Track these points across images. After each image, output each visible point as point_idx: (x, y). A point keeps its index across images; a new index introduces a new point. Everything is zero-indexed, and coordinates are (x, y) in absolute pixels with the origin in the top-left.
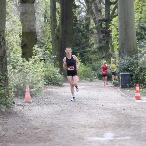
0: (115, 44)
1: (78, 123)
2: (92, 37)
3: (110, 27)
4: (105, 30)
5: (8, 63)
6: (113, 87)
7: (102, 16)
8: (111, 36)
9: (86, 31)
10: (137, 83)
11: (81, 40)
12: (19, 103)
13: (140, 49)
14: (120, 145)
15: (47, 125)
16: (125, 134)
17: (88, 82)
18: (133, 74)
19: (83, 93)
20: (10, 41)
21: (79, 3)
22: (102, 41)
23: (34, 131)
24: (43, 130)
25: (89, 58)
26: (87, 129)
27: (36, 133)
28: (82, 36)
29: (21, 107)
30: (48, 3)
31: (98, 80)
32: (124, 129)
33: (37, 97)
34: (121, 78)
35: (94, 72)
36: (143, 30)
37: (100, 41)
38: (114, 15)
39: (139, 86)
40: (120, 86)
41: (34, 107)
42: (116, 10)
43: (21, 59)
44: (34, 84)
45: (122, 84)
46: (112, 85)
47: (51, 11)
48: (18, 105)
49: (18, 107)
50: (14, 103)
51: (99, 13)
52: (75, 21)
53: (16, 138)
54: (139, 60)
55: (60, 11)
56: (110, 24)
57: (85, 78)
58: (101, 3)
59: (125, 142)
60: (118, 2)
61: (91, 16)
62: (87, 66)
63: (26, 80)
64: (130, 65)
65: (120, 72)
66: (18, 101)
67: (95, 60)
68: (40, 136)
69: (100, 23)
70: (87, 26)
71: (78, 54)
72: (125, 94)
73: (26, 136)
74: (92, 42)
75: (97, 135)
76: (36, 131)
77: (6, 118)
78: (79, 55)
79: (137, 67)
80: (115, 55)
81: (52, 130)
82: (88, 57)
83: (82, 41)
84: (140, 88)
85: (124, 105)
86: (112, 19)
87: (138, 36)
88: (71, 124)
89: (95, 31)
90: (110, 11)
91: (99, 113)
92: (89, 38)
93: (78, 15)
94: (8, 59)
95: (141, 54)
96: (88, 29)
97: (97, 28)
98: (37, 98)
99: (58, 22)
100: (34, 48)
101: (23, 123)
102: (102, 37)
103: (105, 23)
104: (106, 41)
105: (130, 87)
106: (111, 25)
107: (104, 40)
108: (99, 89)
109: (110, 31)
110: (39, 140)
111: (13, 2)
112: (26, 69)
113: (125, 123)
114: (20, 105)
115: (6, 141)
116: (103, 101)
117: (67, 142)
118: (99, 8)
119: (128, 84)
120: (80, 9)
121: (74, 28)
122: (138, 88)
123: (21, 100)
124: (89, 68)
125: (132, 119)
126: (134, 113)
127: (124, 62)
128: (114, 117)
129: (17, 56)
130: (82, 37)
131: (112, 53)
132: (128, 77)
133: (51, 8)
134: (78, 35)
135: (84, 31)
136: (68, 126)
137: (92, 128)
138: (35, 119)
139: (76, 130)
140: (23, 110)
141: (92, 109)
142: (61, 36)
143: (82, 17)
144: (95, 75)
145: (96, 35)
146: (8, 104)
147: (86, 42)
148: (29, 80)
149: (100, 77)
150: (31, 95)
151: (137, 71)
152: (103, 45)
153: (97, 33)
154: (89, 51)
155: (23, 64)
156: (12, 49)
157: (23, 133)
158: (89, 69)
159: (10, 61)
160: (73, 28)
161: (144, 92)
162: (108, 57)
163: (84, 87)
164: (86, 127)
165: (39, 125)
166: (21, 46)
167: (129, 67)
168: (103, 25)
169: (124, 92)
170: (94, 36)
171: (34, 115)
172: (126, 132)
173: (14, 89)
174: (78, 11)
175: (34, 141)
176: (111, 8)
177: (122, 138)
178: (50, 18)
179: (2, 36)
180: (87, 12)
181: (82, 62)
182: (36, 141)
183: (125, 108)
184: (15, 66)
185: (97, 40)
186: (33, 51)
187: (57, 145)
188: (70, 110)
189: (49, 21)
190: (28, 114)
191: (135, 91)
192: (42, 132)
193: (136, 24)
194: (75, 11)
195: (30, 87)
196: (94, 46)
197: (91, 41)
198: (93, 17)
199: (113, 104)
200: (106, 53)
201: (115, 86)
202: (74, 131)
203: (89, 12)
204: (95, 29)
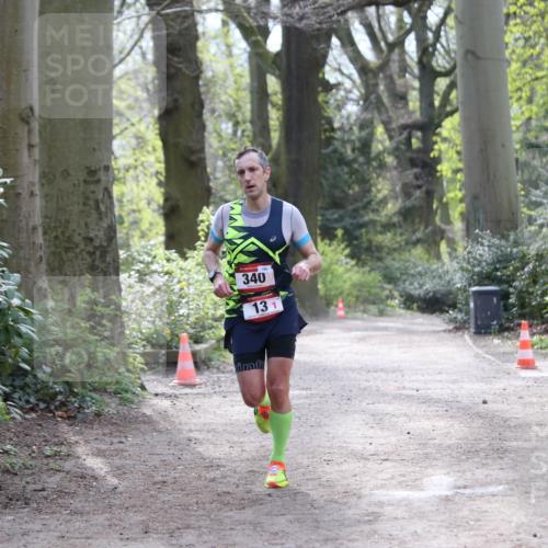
0: (452, 199)
1: (341, 447)
2: (380, 179)
3: (436, 147)
4: (421, 155)
5: (123, 264)
6: (450, 331)
7: (411, 113)
8: (438, 174)
9: (361, 159)
10: (523, 316)
11: (346, 188)
12: (160, 389)
13: (529, 212)
14: (472, 511)
15: (245, 455)
16: (487, 476)
17: (373, 318)
18: (511, 290)
19: (356, 354)
20: (129, 198)
21: (337, 75)
22: (412, 190)
23: (207, 475)
24: (235, 472)
25: (374, 243)
26: (370, 465)
27: (213, 480)
28: (351, 177)
29: (165, 401)
30: (241, 76)
31: (402, 311)
32: (484, 461)
33: (213, 367)
34: (472, 305)
35: (390, 287)
36: (537, 155)
37: (407, 191)
38: (449, 109)
39: (530, 326)
40: (472, 330)
41: (206, 400)
42: (453, 95)
43: (161, 252)
44: (204, 328)
45: (476, 323)
46: (445, 327)
47: (252, 102)
48: (157, 395)
49: (156, 401)
50: (143, 388)
51: (400, 106)
52: (325, 131)
53: (152, 496)
54: (529, 246)
55: (280, 102)
56: (435, 138)
57: (362, 308)
58: (407, 75)
59: (489, 502)
60: (458, 71)
61: (376, 115)
62: (367, 269)
63: (180, 316)
64: (499, 261)
65: (470, 285)
66: (155, 383)
67: (392, 251)
68: (225, 490)
69: (405, 134)
70: (365, 146)
71: (340, 232)
72: (487, 353)
73: (182, 490)
74: (380, 196)
75: (400, 483)
76: (212, 475)
77: (120, 437)
78: (343, 235)
79: (523, 269)
80: (453, 232)
81: (262, 470)
82: (370, 241)
83: (351, 192)
84: (532, 334)
85: (484, 387)
86: (442, 121)
87: (522, 172)
88: (321, 449)
89: (390, 160)
90: (435, 96)
91: (405, 415)
92: (372, 182)
93: (336, 112)
94: (121, 252)
95: (533, 228)
96: (369, 153)
97: (395, 151)
98: (215, 371)
99: (275, 137)
100: (201, 217)
101: (172, 451)
102: (411, 177)
103: (419, 134)
104: (424, 189)
105: (502, 330)
106: (439, 139)
107: (419, 187)
108: (406, 338)
109: (438, 160)
110: (221, 502)
111: (136, 78)
112: (179, 282)
113: (488, 443)
114: (163, 394)
115: (121, 507)
116: (420, 377)
117: (309, 506)
118: (400, 89)
119: (495, 322)
120: (342, 93)
121: (323, 151)
122: (525, 334)
123: (164, 380)
124: (373, 274)
125: (512, 431)
126: (515, 411)
127: (481, 255)
128: (452, 425)
129: (152, 242)
130: (350, 181)
131: (443, 226)
132: (495, 300)
133: (252, 92)
134: (339, 175)
135: (355, 160)
136: (313, 458)
137: (386, 460)
138: (210, 436)
139: (337, 468)
140: (171, 411)
141: (384, 402)
142: (284, 180)
143: (348, 118)
144: (391, 297)
145: (395, 173)
146: (126, 391)
147: (364, 196)
148: (188, 316)
149: (408, 303)
150: (196, 363)
151: (524, 280)
152: (416, 203)
153: (396, 168)
154: (373, 222)
155: (168, 267)
156: (136, 223)
157: (173, 480)
158: (374, 279)
159: (130, 259)
160: (320, 153)
161: (544, 345)
162: (433, 240)
163: (359, 334)
164: (366, 459)
165: (222, 456)
166: (161, 211)
167: (497, 270)
168: (414, 141)
169: (484, 346)
170: (388, 175)
171: (205, 425)
172: (491, 472)
173: (144, 346)
174: (336, 100)
175: (207, 505)
176: (436, 88)
177: (479, 491)
178: (249, 125)
179: (103, 184)
180: (365, 101)
181: (352, 258)
182: (213, 506)
183: (488, 398)
184: (145, 275)
185: (398, 189)
186: (199, 228)
187: (276, 515)
188: (318, 406)
189: (246, 133)
190: (186, 424)
191: (518, 344)
192: (230, 476)
193: (517, 136)
194: (326, 99)
195: (190, 338)
196: (390, 206)
197: (379, 191)
198: (384, 117)
199: (451, 386)
200: (426, 227)
201: (457, 329)
202: (331, 473)
203: (371, 103)
204: (389, 154)
